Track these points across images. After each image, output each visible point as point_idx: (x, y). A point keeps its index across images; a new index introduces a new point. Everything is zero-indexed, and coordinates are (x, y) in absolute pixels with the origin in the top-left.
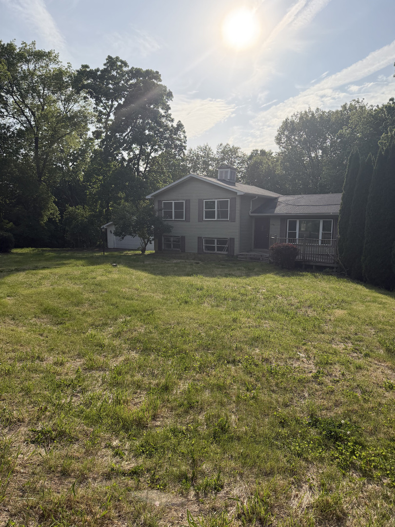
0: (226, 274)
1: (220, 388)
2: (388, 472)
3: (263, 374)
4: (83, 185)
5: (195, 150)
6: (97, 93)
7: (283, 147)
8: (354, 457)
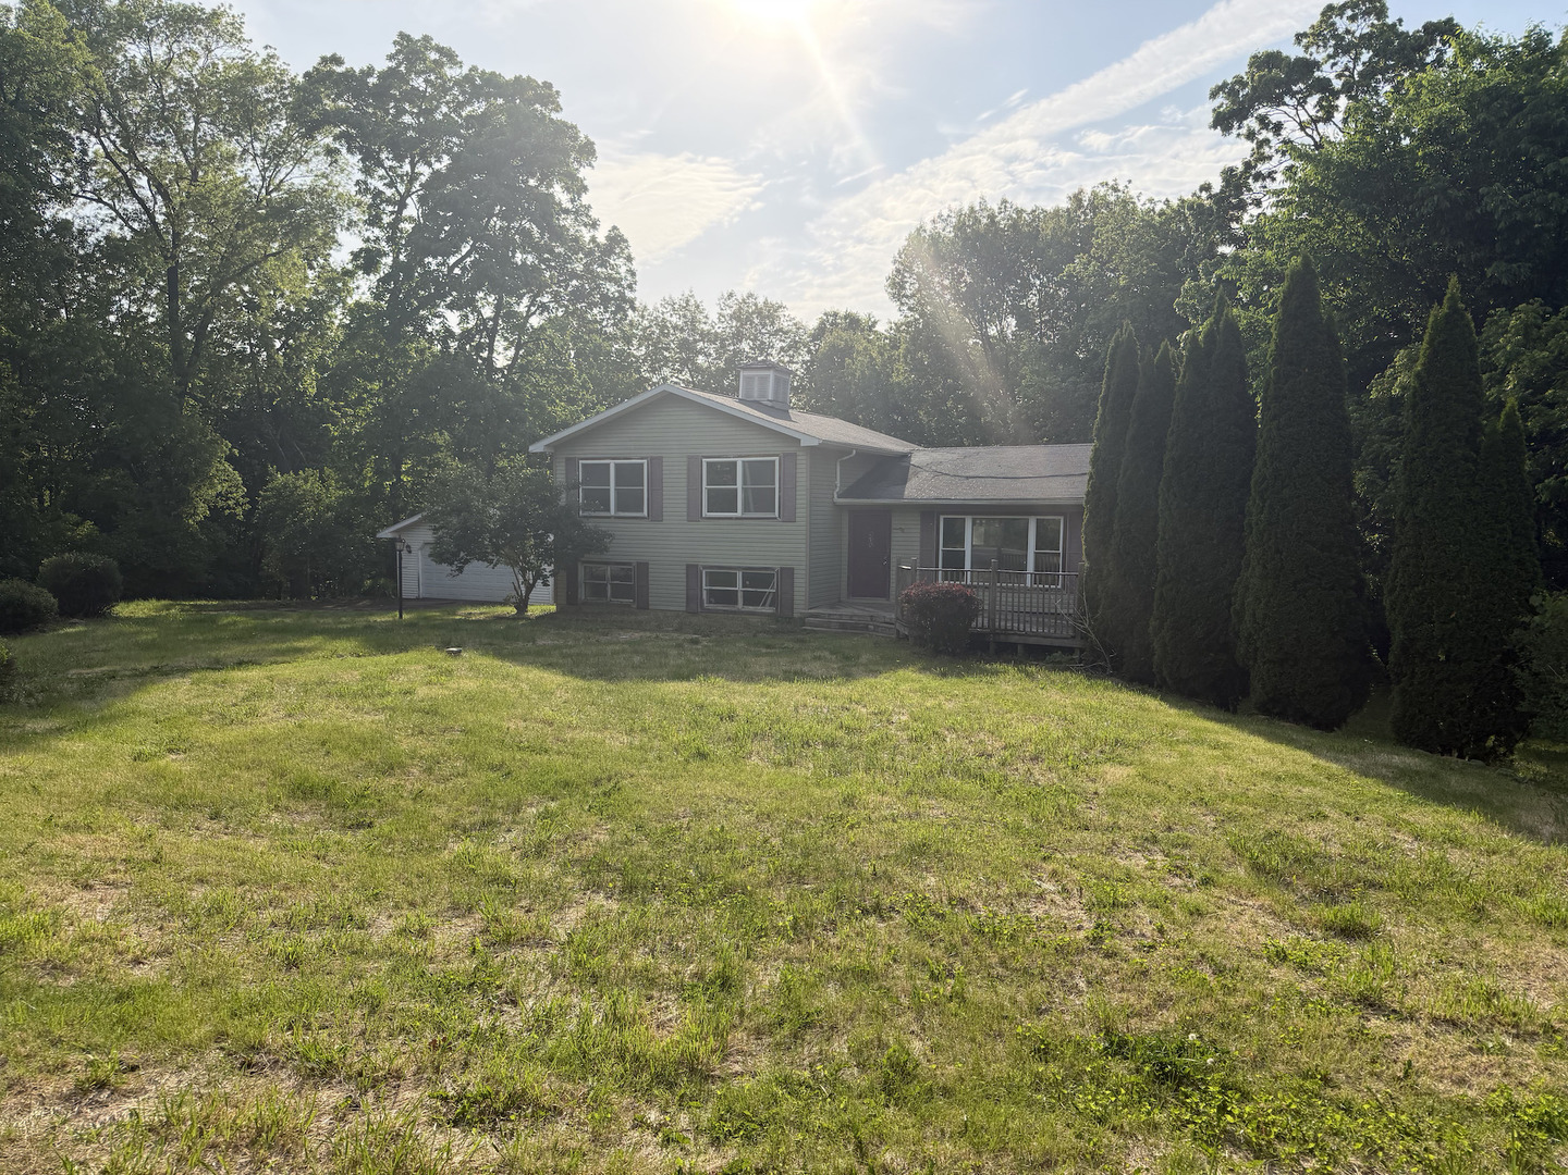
0: (785, 672)
1: (864, 976)
2: (1312, 1145)
3: (963, 938)
4: (314, 405)
5: (656, 309)
6: (368, 141)
7: (910, 309)
8: (1229, 1118)
